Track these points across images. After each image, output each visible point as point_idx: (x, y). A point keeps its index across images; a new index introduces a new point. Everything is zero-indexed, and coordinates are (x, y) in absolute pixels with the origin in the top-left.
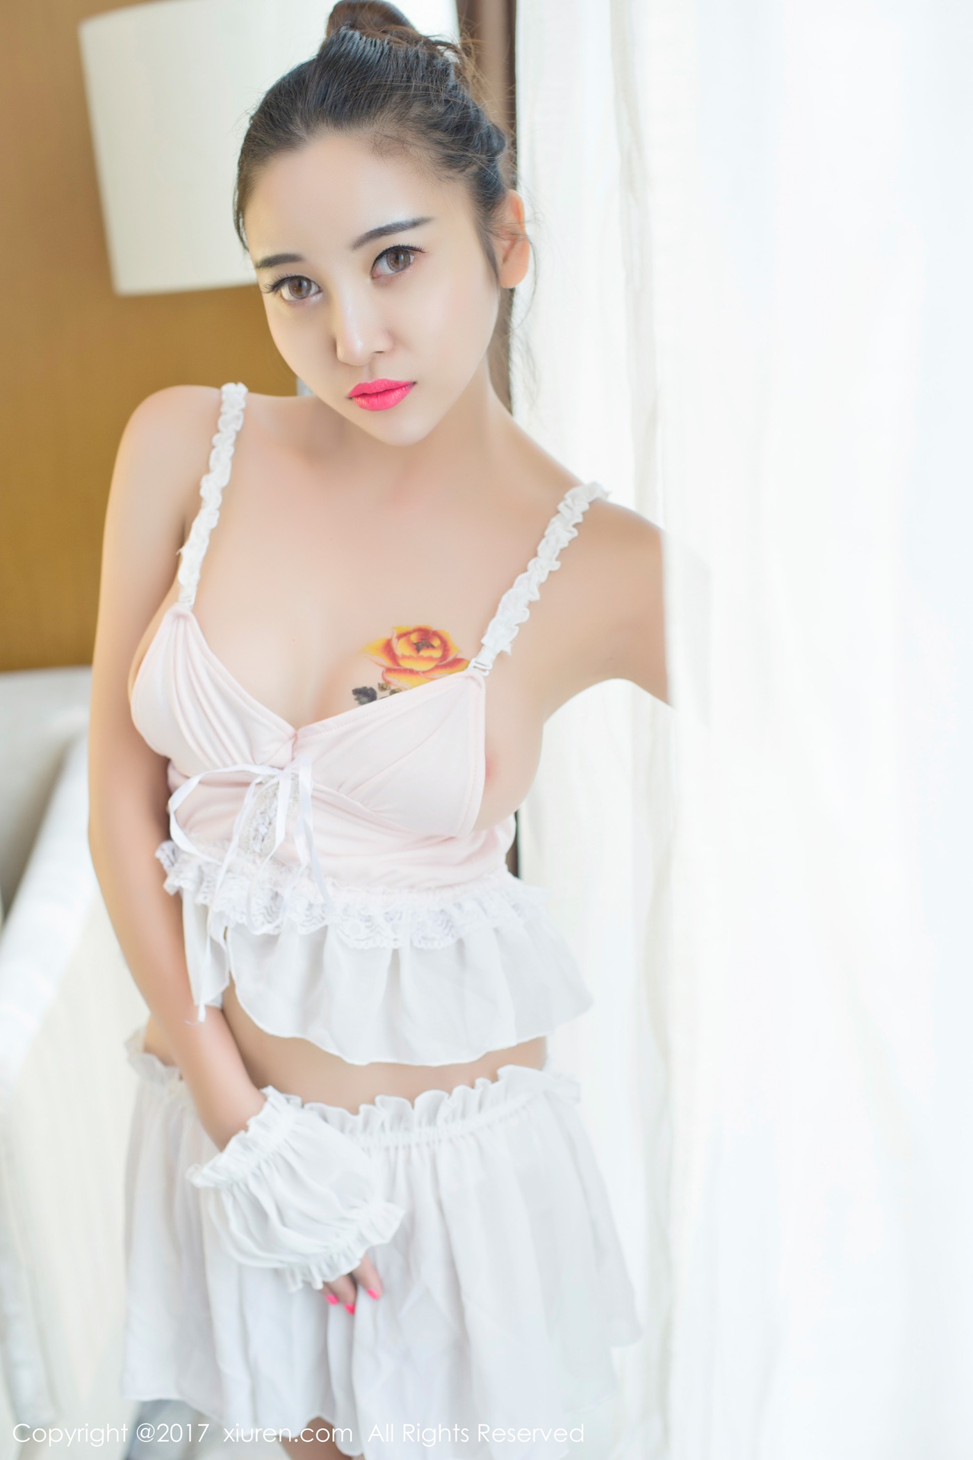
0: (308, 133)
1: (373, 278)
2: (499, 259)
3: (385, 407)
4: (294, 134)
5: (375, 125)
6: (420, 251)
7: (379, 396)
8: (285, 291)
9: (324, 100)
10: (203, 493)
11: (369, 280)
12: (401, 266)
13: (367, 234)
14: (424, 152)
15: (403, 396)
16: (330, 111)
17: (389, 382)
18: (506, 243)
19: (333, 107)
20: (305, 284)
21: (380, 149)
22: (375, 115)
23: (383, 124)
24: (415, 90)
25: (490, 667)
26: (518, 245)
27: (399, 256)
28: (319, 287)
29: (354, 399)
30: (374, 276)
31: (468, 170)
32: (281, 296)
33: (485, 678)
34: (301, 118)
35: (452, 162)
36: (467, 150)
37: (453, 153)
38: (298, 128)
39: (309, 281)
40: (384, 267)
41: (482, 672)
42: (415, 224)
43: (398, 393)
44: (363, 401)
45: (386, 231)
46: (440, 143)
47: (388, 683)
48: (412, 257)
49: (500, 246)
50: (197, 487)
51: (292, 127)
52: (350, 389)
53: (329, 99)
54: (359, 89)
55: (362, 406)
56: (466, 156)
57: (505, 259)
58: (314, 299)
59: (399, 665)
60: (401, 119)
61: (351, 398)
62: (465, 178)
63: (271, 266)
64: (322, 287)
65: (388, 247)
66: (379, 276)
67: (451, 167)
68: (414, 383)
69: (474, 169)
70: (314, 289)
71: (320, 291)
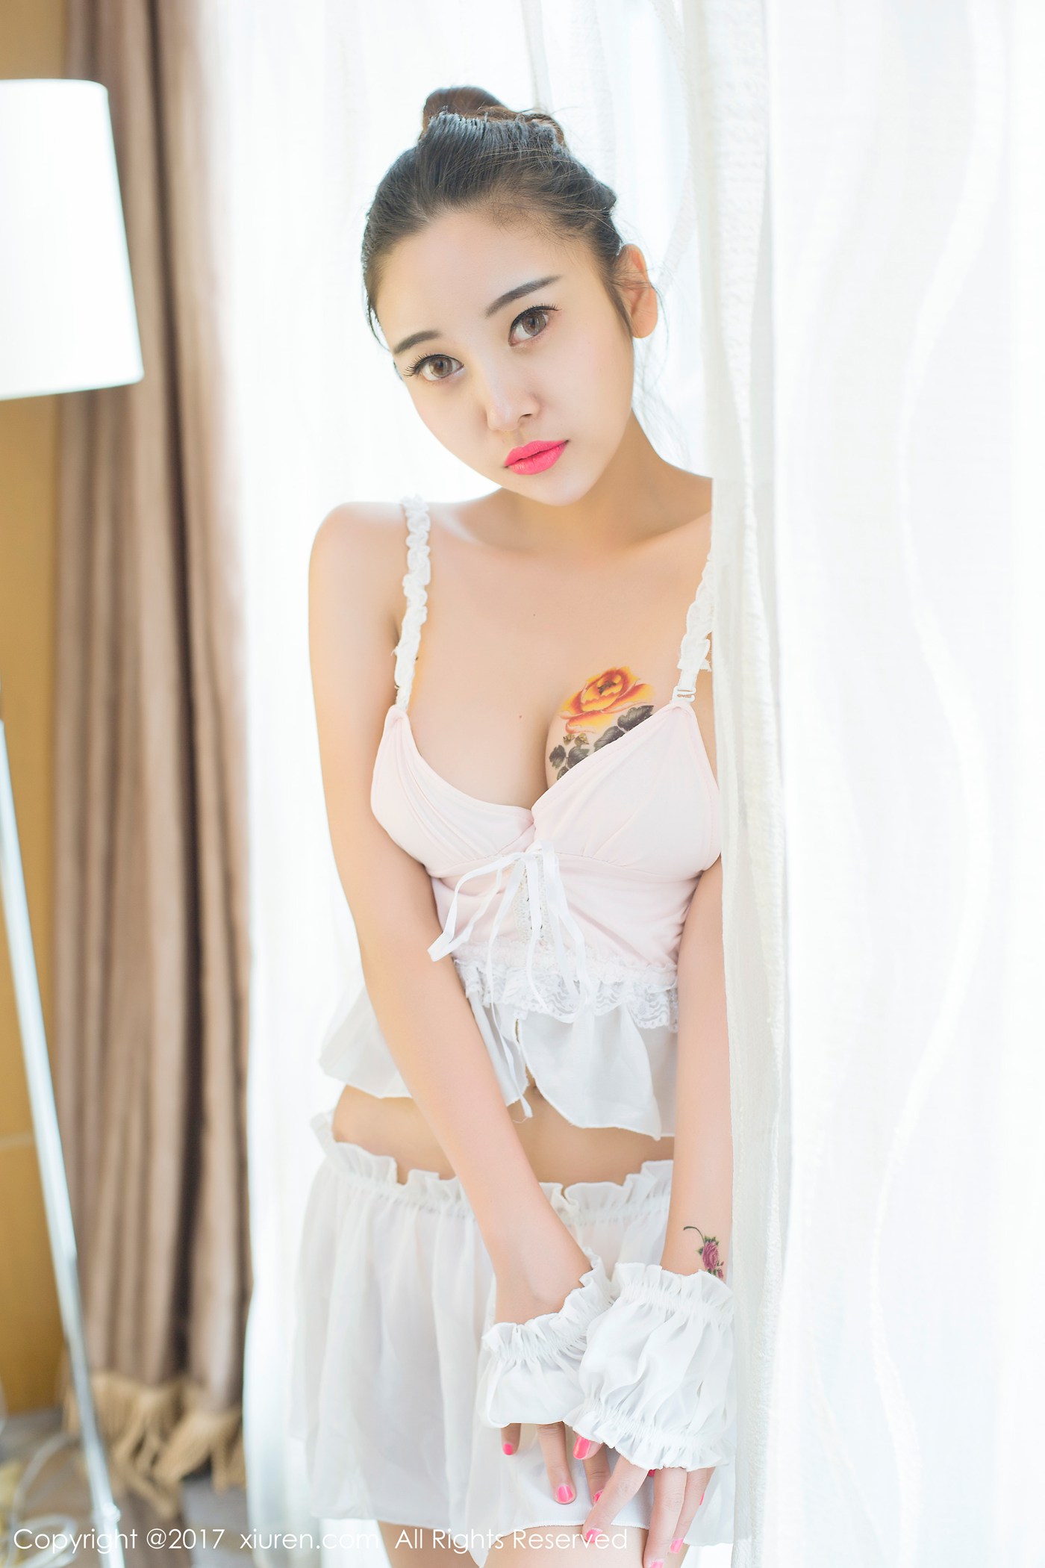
0: (427, 214)
1: (512, 344)
2: (628, 310)
3: (543, 468)
4: (414, 217)
5: (491, 196)
6: (554, 309)
7: (534, 459)
8: (428, 370)
9: (437, 181)
10: (406, 593)
11: (508, 347)
12: (537, 330)
13: (499, 299)
14: (540, 217)
15: (558, 456)
16: (446, 190)
17: (542, 443)
18: (632, 294)
19: (448, 186)
20: (446, 363)
21: (500, 218)
22: (489, 186)
23: (500, 195)
24: (523, 157)
25: (694, 691)
26: (645, 295)
27: (533, 318)
28: (459, 363)
29: (511, 467)
30: (512, 342)
31: (586, 227)
32: (424, 378)
33: (692, 704)
34: (418, 201)
35: (570, 221)
36: (584, 207)
37: (569, 211)
38: (417, 210)
39: (448, 359)
40: (521, 331)
41: (687, 699)
42: (544, 283)
43: (553, 453)
44: (521, 466)
45: (517, 294)
46: (555, 204)
47: (571, 732)
48: (546, 317)
49: (627, 298)
50: (401, 588)
51: (410, 211)
52: (504, 457)
53: (442, 179)
54: (470, 165)
55: (520, 472)
56: (583, 213)
57: (634, 310)
58: (457, 375)
59: (582, 712)
60: (515, 187)
61: (507, 467)
62: (585, 235)
63: (410, 347)
64: (463, 362)
65: (522, 311)
66: (518, 343)
67: (570, 225)
68: (567, 442)
69: (591, 224)
70: (454, 365)
71: (462, 366)
